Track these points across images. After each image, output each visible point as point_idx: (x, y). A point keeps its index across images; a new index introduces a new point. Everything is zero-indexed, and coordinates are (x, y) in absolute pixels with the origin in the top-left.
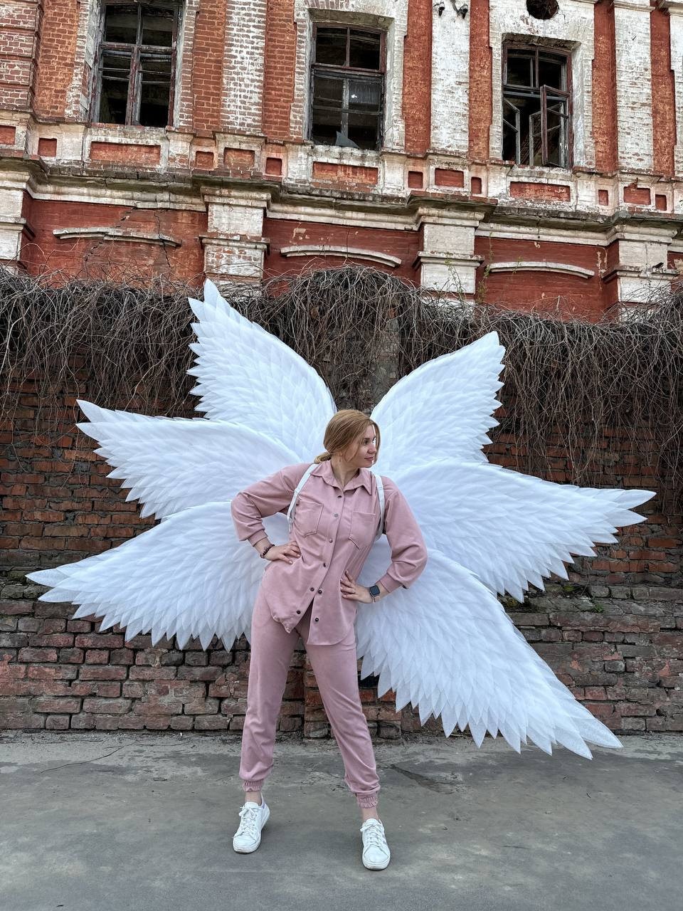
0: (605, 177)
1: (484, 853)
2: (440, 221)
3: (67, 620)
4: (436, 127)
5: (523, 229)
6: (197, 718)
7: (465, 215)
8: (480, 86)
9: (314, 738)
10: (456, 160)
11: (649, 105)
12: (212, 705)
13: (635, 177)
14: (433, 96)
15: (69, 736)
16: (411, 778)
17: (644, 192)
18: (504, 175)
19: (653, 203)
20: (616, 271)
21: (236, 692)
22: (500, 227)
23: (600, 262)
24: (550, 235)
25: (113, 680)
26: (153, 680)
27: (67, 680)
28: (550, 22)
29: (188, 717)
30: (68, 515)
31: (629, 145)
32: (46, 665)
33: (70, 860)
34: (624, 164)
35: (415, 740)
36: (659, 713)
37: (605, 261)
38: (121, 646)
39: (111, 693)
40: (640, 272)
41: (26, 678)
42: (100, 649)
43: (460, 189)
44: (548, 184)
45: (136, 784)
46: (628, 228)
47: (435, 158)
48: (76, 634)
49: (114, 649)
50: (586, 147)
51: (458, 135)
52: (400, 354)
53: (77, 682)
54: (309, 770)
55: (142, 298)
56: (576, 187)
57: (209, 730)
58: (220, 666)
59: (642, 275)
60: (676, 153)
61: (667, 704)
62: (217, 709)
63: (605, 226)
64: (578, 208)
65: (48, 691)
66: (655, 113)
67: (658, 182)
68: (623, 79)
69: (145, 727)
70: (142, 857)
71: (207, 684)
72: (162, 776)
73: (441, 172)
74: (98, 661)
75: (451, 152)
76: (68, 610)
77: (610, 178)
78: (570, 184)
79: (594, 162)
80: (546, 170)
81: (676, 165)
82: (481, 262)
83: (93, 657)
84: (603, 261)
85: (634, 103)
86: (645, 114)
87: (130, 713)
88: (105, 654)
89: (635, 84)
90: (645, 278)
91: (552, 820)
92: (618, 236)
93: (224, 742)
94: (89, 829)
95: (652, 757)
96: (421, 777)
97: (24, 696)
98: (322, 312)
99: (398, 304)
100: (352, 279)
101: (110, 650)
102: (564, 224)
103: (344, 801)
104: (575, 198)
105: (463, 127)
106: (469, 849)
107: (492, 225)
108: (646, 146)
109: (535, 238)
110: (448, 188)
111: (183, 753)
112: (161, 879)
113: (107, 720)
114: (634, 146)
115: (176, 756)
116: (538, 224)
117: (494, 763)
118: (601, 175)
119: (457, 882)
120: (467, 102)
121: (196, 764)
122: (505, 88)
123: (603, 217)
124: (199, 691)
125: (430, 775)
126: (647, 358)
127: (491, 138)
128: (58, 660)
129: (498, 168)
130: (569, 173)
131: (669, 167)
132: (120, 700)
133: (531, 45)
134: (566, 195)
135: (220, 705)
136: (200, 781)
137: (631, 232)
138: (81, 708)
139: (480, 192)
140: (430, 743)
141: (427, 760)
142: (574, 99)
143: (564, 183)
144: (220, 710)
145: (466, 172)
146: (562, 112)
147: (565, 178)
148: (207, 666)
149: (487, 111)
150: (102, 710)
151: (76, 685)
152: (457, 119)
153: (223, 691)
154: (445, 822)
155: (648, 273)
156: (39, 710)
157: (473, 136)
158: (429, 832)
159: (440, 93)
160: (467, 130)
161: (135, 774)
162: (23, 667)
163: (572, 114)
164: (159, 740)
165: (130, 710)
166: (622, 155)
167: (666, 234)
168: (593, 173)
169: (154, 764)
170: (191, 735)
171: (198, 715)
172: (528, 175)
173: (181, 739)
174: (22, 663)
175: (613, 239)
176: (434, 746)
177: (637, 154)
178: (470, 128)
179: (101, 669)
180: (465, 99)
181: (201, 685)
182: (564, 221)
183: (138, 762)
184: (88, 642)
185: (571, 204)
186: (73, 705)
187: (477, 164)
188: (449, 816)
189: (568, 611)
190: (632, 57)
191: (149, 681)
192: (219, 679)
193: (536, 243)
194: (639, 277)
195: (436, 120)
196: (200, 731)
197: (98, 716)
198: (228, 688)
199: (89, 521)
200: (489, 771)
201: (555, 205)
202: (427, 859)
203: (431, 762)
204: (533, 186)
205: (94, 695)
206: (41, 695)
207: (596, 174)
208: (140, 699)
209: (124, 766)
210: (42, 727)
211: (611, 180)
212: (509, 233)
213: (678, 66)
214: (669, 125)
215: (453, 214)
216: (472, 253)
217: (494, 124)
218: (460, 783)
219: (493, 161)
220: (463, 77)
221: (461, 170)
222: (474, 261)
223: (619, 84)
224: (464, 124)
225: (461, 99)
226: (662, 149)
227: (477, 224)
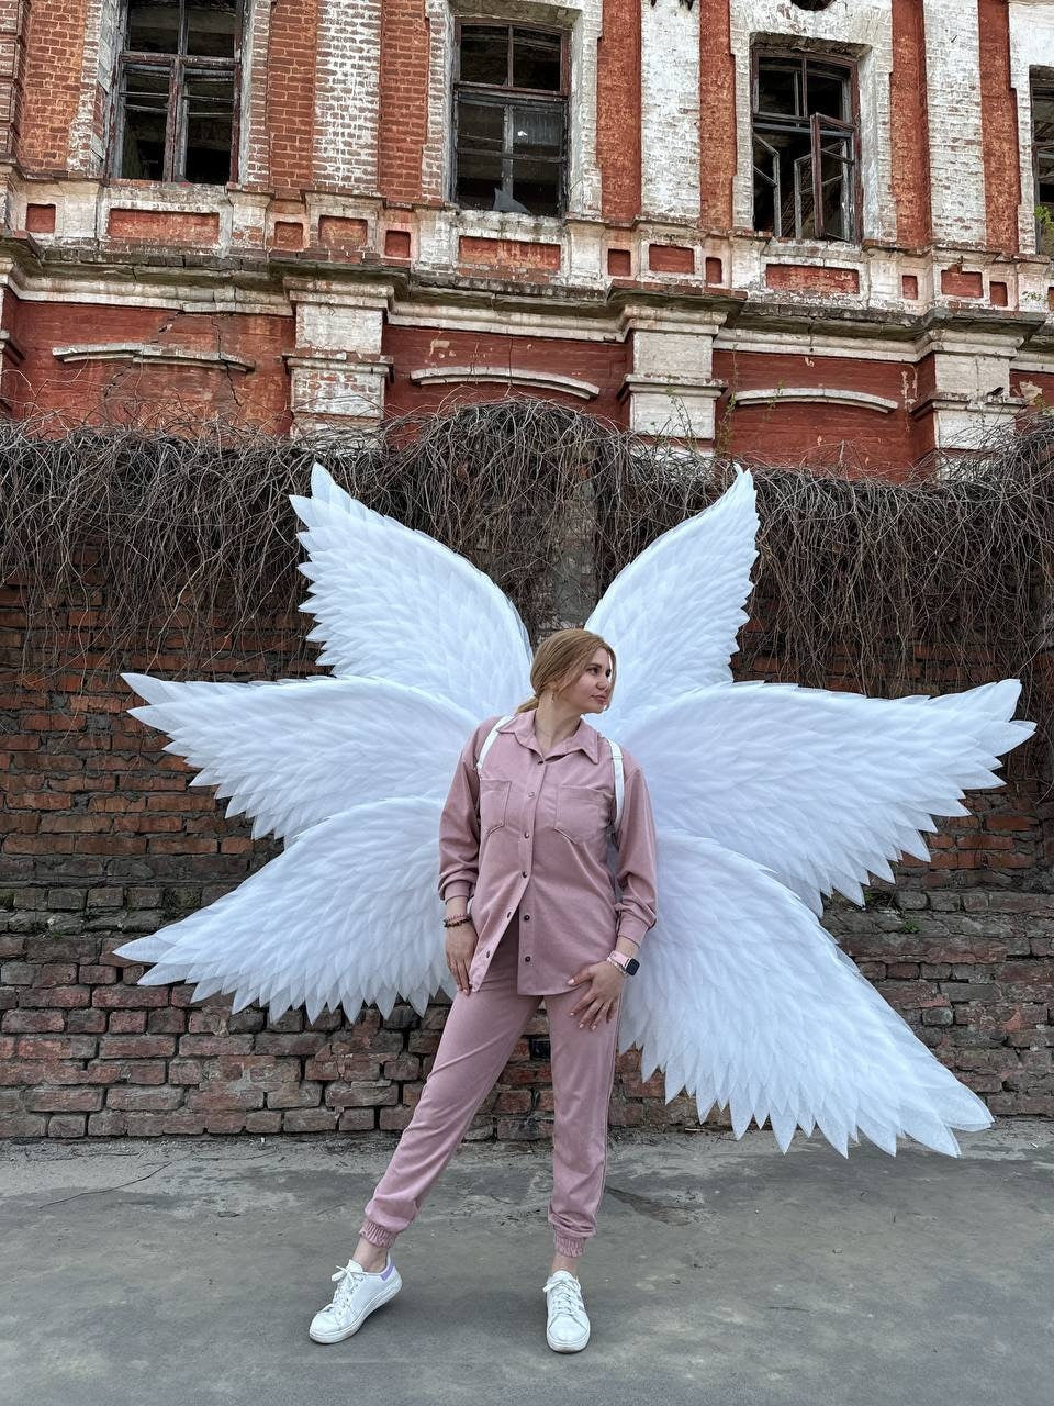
0: (912, 256)
1: (738, 1319)
2: (658, 326)
3: (78, 965)
4: (651, 180)
5: (787, 338)
6: (288, 1113)
7: (697, 316)
8: (717, 115)
9: (471, 1141)
10: (682, 231)
11: (978, 143)
12: (310, 1094)
13: (958, 256)
14: (645, 132)
15: (84, 1148)
16: (623, 1201)
17: (972, 278)
18: (756, 254)
19: (987, 295)
20: (931, 401)
21: (349, 1072)
22: (750, 335)
23: (906, 387)
24: (828, 346)
25: (152, 1058)
26: (216, 1056)
27: (80, 1060)
28: (825, 16)
29: (271, 1113)
30: (79, 798)
31: (948, 206)
32: (46, 1036)
33: (83, 1353)
34: (941, 235)
35: (629, 1140)
36: (1007, 1087)
37: (915, 386)
38: (165, 1004)
39: (150, 1079)
40: (968, 402)
41: (16, 1058)
42: (132, 1009)
43: (689, 277)
44: (825, 268)
45: (191, 1223)
46: (949, 334)
47: (649, 228)
48: (93, 987)
49: (155, 1009)
50: (882, 209)
51: (684, 192)
52: (597, 535)
53: (96, 1062)
54: (465, 1192)
55: (187, 454)
56: (868, 271)
57: (306, 1133)
58: (321, 1031)
59: (970, 407)
60: (1020, 218)
61: (1018, 1073)
62: (318, 1098)
63: (913, 332)
64: (872, 303)
65: (50, 1078)
66: (988, 155)
67: (994, 262)
68: (938, 103)
69: (205, 1131)
70: (197, 1343)
71: (302, 1060)
72: (231, 1209)
73: (659, 250)
74: (129, 1029)
75: (674, 219)
76: (79, 950)
77: (920, 257)
78: (859, 267)
79: (895, 233)
80: (821, 245)
81: (1021, 236)
82: (723, 390)
83: (120, 1022)
84: (911, 385)
85: (955, 140)
86: (972, 156)
87: (182, 1109)
88: (140, 1018)
89: (957, 110)
90: (975, 411)
91: (842, 1261)
92: (933, 346)
93: (331, 1150)
94: (114, 1298)
95: (998, 1156)
96: (639, 1199)
97: (13, 1086)
98: (473, 472)
99: (592, 458)
100: (520, 420)
101: (148, 1010)
102: (851, 328)
103: (518, 1241)
104: (866, 288)
105: (691, 179)
106: (715, 1315)
107: (739, 332)
108: (975, 207)
109: (806, 350)
110: (669, 275)
111: (266, 1170)
112: (227, 1379)
113: (144, 1120)
114: (957, 206)
115: (255, 1176)
116: (810, 330)
117: (754, 1174)
118: (905, 252)
119: (694, 1369)
120: (697, 140)
121: (286, 1187)
122: (755, 119)
123: (910, 317)
124: (292, 1071)
125: (653, 1195)
126: (980, 536)
127: (735, 196)
128: (65, 1029)
129: (748, 242)
130: (857, 249)
131: (1010, 239)
132: (166, 1089)
133: (794, 51)
134: (852, 284)
135: (323, 1092)
136: (291, 1213)
137: (953, 340)
138: (104, 1103)
139: (720, 281)
140: (653, 1143)
141: (650, 1171)
142: (863, 135)
143: (849, 266)
144: (323, 1100)
145: (698, 250)
146: (844, 155)
147: (852, 257)
148: (301, 1032)
149: (728, 154)
150: (137, 1105)
151: (95, 1066)
152: (682, 167)
153: (328, 1072)
154: (677, 1272)
155: (981, 404)
156: (37, 1108)
157: (708, 193)
158: (652, 1287)
159: (655, 127)
160: (698, 184)
161: (189, 1206)
162: (10, 1041)
163: (859, 157)
164: (227, 1150)
165: (182, 1104)
166: (939, 221)
167: (1006, 343)
168: (894, 249)
169: (219, 1189)
170: (278, 1140)
171: (289, 1109)
172: (793, 253)
173: (263, 1148)
174: (8, 1034)
175: (927, 351)
176: (659, 1148)
177: (960, 220)
178: (702, 181)
179: (134, 1041)
180: (694, 136)
181: (291, 1061)
182: (849, 324)
183: (193, 1188)
184: (112, 999)
185: (860, 297)
186: (91, 1099)
187: (714, 237)
188: (682, 1261)
189: (863, 931)
190: (951, 68)
191: (210, 1058)
192: (321, 1052)
193: (807, 360)
194: (966, 409)
195: (649, 170)
196: (293, 1134)
197: (131, 1115)
198: (336, 1066)
199: (111, 807)
200: (744, 1186)
201: (836, 299)
202: (649, 1332)
203: (654, 1173)
204: (801, 271)
205: (123, 1082)
206: (40, 1084)
207: (899, 250)
208: (197, 1086)
209: (172, 1194)
210: (43, 1133)
211: (921, 260)
212: (765, 343)
213: (1021, 83)
214: (1009, 175)
215: (679, 315)
216: (709, 375)
217: (740, 174)
218: (700, 1206)
219: (739, 233)
220: (690, 101)
221: (689, 246)
222: (713, 388)
223: (931, 111)
224: (693, 175)
225: (687, 135)
226: (1000, 211)
227: (716, 330)
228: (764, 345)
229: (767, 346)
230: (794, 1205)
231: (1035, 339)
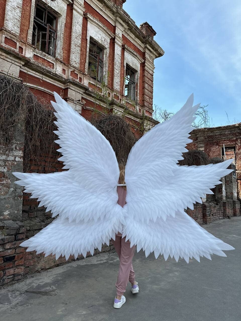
0: (65, 65)
1: (84, 313)
2: (6, 59)
4: (7, 20)
5: (37, 73)
7: (17, 60)
8: (25, 12)
10: (14, 37)
11: (80, 47)
13: (74, 69)
14: (7, 7)
17: (76, 74)
18: (32, 51)
19: (78, 79)
20: (67, 98)
22: (29, 70)
23: (61, 94)
24: (46, 79)
28: (53, 2)
31: (73, 57)
34: (71, 63)
35: (27, 278)
37: (63, 94)
40: (74, 101)
43: (15, 49)
44: (47, 60)
46: (71, 85)
47: (6, 33)
50: (60, 52)
51: (16, 27)
56: (56, 65)
59: (74, 102)
60: (85, 66)
63: (64, 82)
64: (56, 72)
66: (81, 50)
67: (80, 73)
68: (74, 35)
73: (7, 39)
75: (12, 33)
77: (67, 66)
78: (54, 63)
79: (62, 58)
80: (47, 55)
81: (85, 69)
82: (22, 81)
84: (62, 93)
85: (76, 44)
86: (79, 49)
89: (77, 38)
90: (75, 103)
91: (93, 292)
92: (68, 87)
96: (41, 292)
102: (52, 77)
104: (55, 68)
105: (18, 25)
107: (26, 68)
108: (78, 60)
109: (41, 78)
110: (10, 47)
114: (75, 58)
116: (42, 73)
117: (61, 278)
118: (64, 64)
120: (20, 16)
122: (34, 18)
123: (64, 79)
125: (43, 290)
127: (28, 34)
129: (30, 47)
130: (54, 59)
131: (83, 69)
133: (45, 6)
134: (52, 66)
137: (72, 87)
139: (22, 54)
140: (32, 277)
141: (37, 284)
142: (58, 34)
143: (52, 62)
145: (18, 44)
146: (53, 36)
147: (53, 60)
149: (27, 23)
152: (16, 21)
154: (63, 307)
155: (76, 102)
157: (21, 31)
158: (61, 313)
159: (10, 7)
160: (20, 27)
163: (56, 39)
166: (71, 60)
167: (82, 91)
168: (62, 62)
172: (40, 54)
175: (66, 87)
176: (35, 278)
177: (75, 61)
178: (21, 26)
180: (20, 15)
182: (52, 75)
185: (54, 70)
187: (22, 42)
188: (63, 304)
190: (77, 29)
193: (41, 80)
194: (73, 102)
195: (7, 17)
200: (61, 282)
201: (48, 68)
203: (39, 285)
204: (41, 59)
207: (63, 63)
211: (67, 67)
212: (32, 73)
213: (88, 38)
214: (84, 56)
215: (11, 58)
216: (18, 76)
217: (30, 30)
218: (55, 290)
219: (29, 44)
220: (20, 5)
221: (16, 42)
222: (19, 80)
223: (72, 36)
224: (19, 24)
225: (18, 14)
226: (82, 63)
227: (21, 66)
228: (31, 73)
229: (32, 74)
230: (74, 283)
231: (86, 92)
